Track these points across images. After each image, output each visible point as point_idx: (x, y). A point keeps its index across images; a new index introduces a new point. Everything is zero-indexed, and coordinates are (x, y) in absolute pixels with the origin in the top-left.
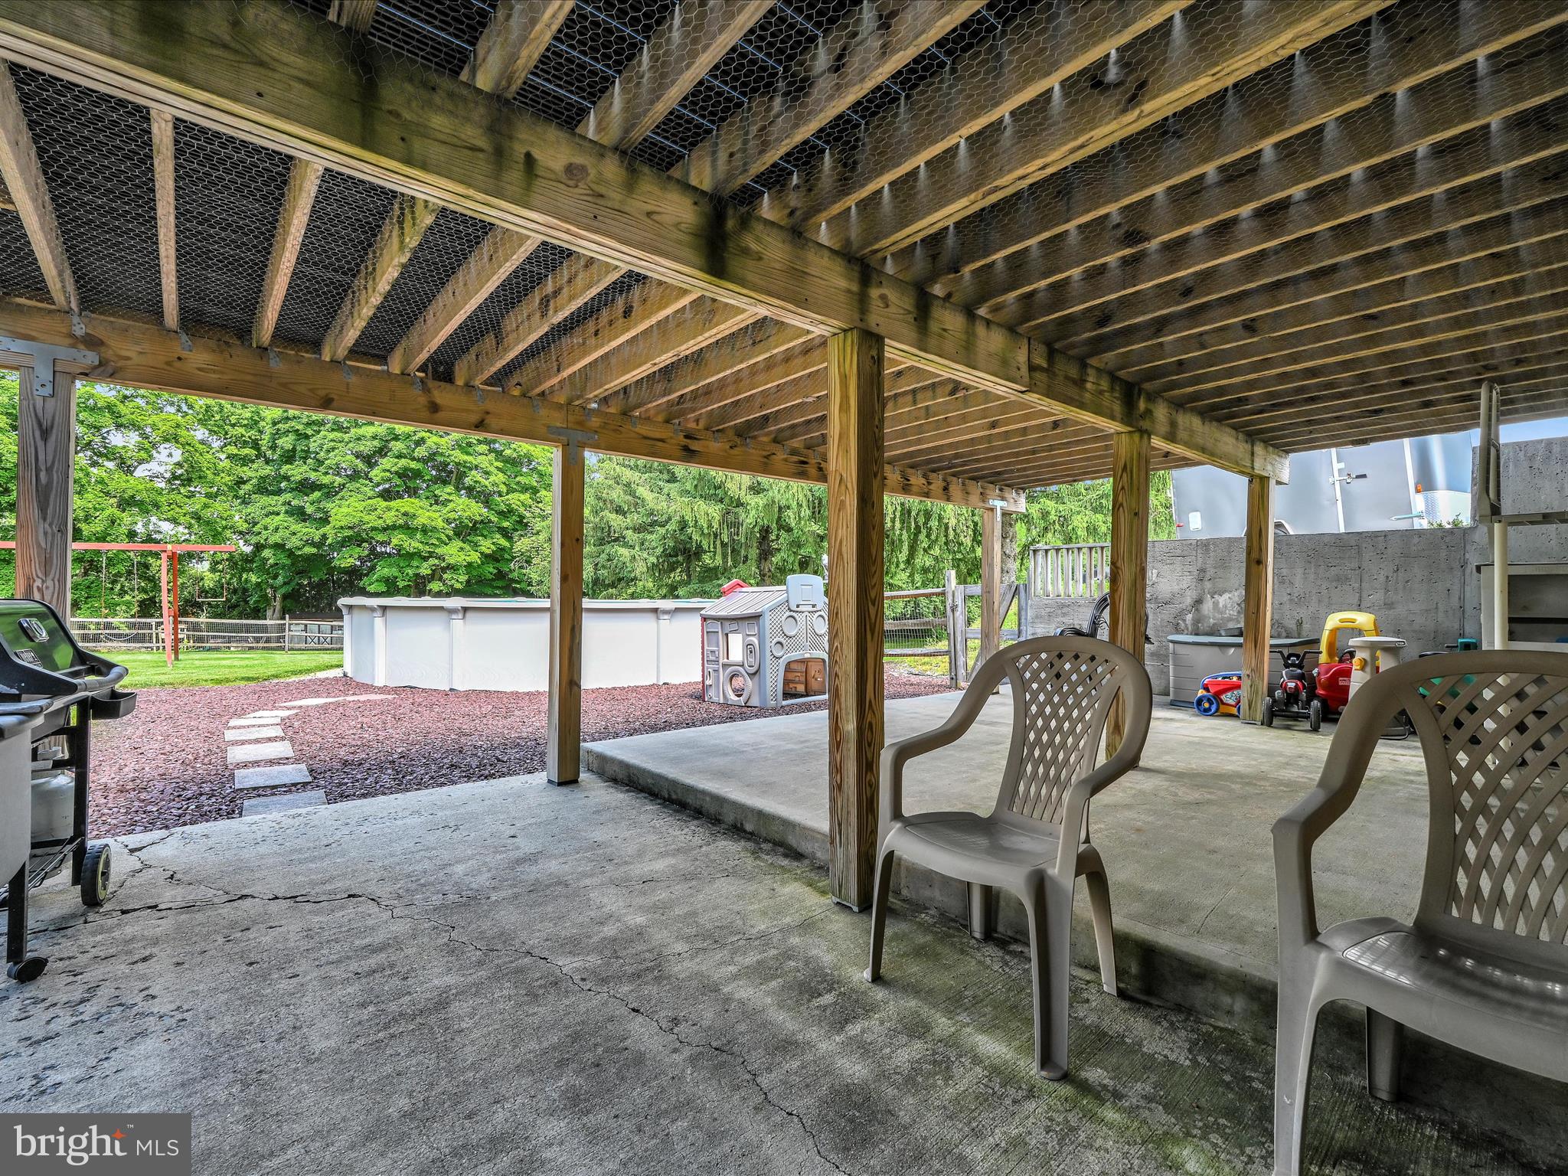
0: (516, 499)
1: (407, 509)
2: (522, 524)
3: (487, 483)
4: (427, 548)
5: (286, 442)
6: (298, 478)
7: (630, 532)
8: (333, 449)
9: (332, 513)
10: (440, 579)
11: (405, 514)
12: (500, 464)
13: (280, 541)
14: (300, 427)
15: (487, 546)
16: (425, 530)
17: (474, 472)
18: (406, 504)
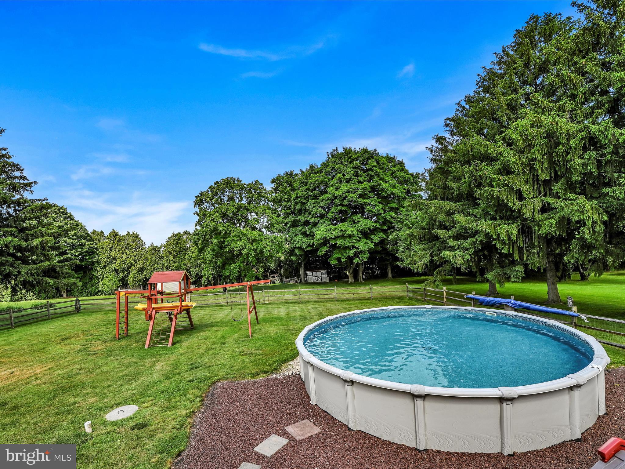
0: (389, 215)
1: (342, 228)
2: (391, 227)
3: (374, 210)
4: (351, 244)
5: (298, 207)
6: (303, 220)
7: (451, 240)
8: (314, 207)
9: (315, 233)
10: (358, 257)
11: (342, 231)
12: (380, 200)
13: (300, 246)
14: (302, 200)
15: (376, 238)
16: (350, 236)
17: (368, 207)
18: (341, 226)
